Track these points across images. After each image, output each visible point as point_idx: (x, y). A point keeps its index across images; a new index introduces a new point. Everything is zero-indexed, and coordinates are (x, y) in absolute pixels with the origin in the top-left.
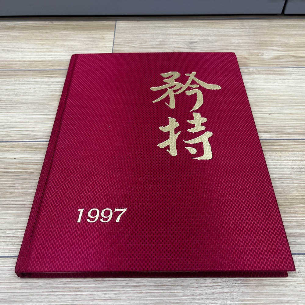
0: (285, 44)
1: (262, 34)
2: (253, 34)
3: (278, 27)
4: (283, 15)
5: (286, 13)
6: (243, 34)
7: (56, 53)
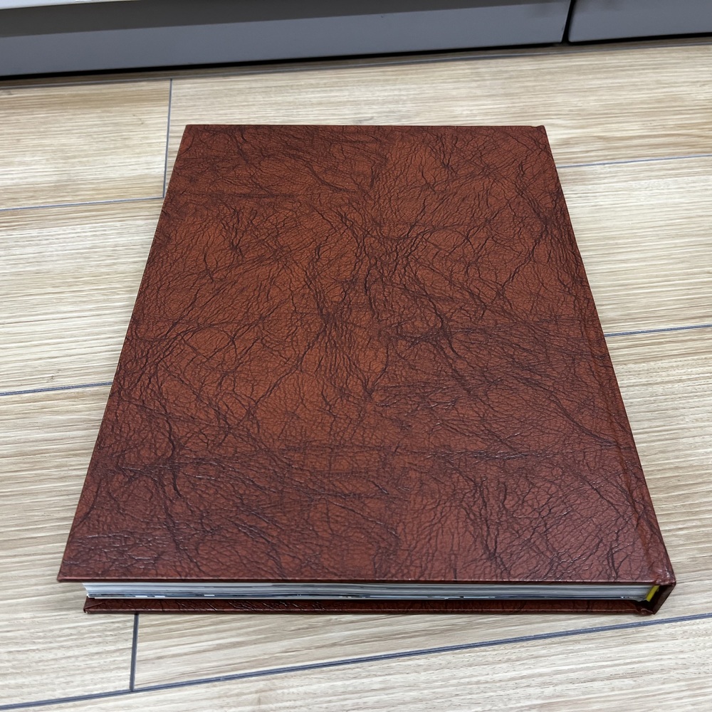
0: (580, 110)
1: (522, 90)
2: (502, 91)
3: (556, 72)
4: (567, 43)
5: (572, 38)
6: (479, 92)
7: (21, 168)
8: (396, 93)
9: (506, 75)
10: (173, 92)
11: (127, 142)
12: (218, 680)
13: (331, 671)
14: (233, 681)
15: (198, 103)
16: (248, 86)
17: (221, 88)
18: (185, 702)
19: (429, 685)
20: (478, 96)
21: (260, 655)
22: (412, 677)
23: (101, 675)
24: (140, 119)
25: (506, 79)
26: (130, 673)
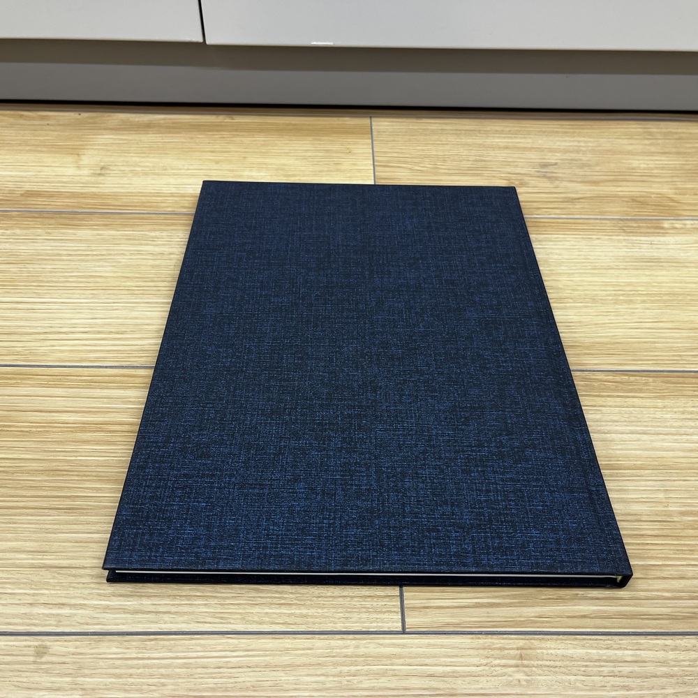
8: (576, 144)
9: (676, 136)
10: (373, 127)
11: (339, 167)
12: (480, 633)
13: (584, 639)
14: (495, 636)
15: (396, 139)
16: (440, 128)
17: (416, 127)
18: (453, 648)
19: (678, 664)
20: (652, 152)
21: (515, 617)
22: (661, 655)
23: (375, 616)
24: (348, 148)
25: (676, 139)
26: (400, 617)
